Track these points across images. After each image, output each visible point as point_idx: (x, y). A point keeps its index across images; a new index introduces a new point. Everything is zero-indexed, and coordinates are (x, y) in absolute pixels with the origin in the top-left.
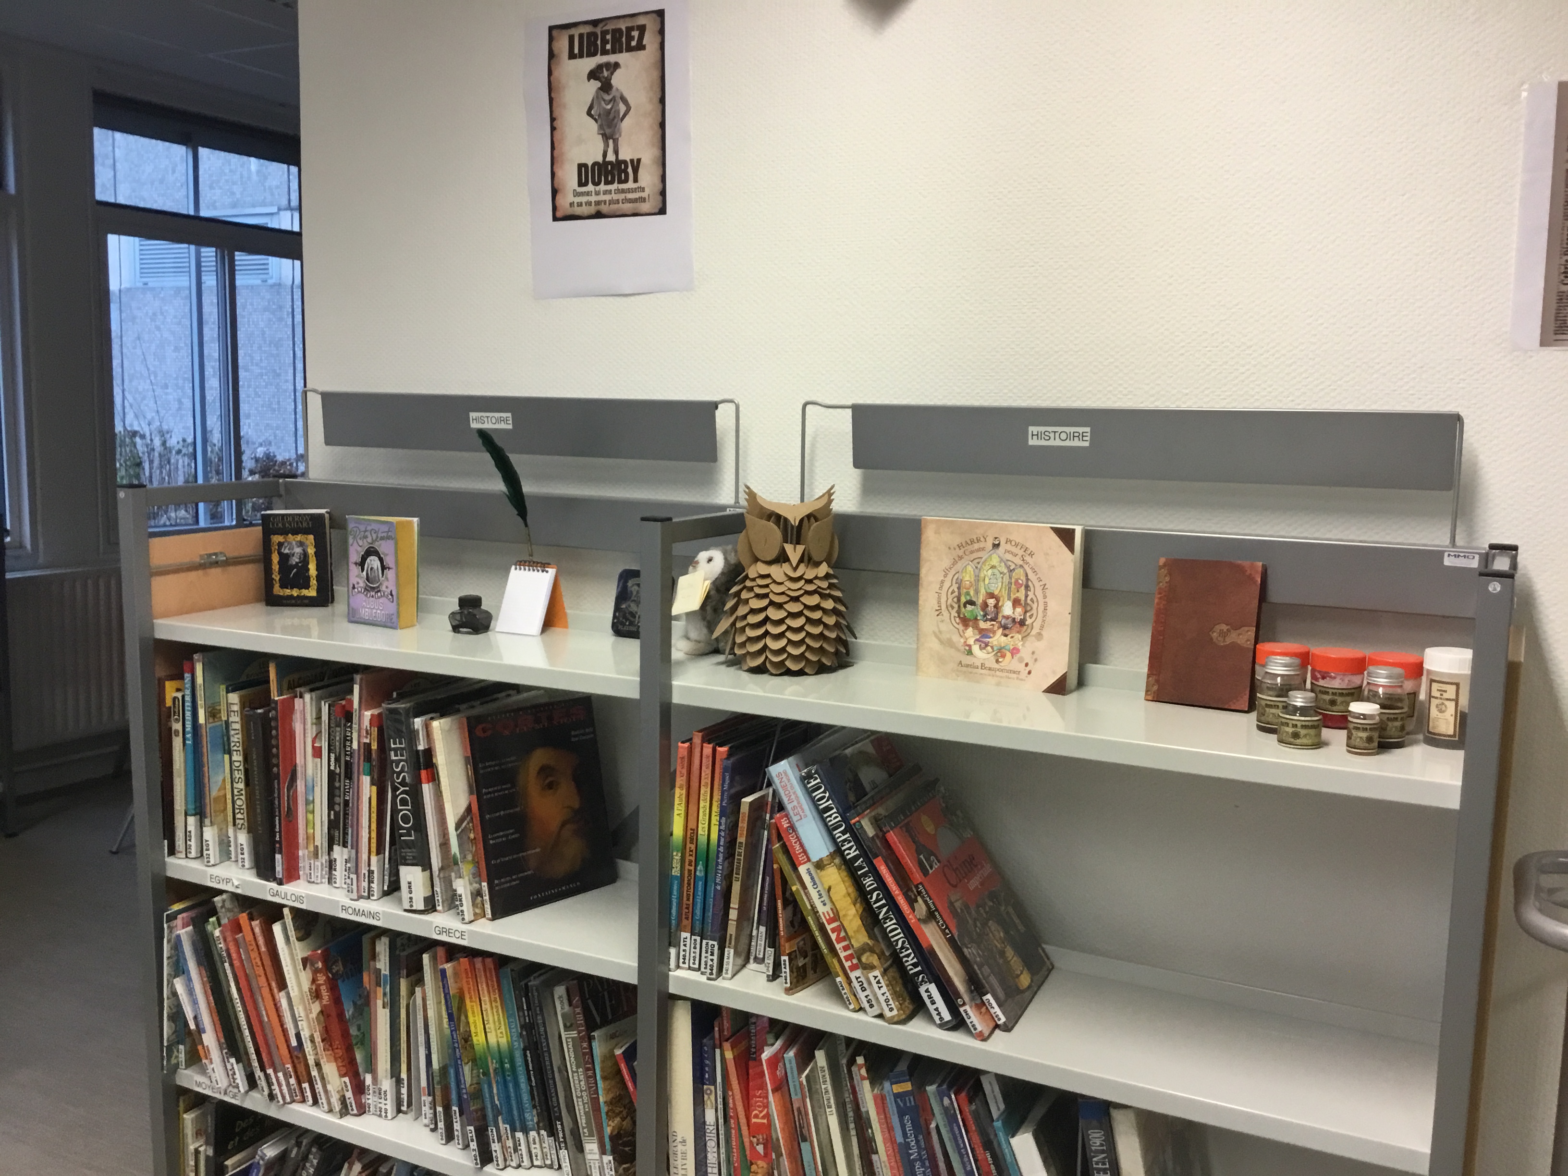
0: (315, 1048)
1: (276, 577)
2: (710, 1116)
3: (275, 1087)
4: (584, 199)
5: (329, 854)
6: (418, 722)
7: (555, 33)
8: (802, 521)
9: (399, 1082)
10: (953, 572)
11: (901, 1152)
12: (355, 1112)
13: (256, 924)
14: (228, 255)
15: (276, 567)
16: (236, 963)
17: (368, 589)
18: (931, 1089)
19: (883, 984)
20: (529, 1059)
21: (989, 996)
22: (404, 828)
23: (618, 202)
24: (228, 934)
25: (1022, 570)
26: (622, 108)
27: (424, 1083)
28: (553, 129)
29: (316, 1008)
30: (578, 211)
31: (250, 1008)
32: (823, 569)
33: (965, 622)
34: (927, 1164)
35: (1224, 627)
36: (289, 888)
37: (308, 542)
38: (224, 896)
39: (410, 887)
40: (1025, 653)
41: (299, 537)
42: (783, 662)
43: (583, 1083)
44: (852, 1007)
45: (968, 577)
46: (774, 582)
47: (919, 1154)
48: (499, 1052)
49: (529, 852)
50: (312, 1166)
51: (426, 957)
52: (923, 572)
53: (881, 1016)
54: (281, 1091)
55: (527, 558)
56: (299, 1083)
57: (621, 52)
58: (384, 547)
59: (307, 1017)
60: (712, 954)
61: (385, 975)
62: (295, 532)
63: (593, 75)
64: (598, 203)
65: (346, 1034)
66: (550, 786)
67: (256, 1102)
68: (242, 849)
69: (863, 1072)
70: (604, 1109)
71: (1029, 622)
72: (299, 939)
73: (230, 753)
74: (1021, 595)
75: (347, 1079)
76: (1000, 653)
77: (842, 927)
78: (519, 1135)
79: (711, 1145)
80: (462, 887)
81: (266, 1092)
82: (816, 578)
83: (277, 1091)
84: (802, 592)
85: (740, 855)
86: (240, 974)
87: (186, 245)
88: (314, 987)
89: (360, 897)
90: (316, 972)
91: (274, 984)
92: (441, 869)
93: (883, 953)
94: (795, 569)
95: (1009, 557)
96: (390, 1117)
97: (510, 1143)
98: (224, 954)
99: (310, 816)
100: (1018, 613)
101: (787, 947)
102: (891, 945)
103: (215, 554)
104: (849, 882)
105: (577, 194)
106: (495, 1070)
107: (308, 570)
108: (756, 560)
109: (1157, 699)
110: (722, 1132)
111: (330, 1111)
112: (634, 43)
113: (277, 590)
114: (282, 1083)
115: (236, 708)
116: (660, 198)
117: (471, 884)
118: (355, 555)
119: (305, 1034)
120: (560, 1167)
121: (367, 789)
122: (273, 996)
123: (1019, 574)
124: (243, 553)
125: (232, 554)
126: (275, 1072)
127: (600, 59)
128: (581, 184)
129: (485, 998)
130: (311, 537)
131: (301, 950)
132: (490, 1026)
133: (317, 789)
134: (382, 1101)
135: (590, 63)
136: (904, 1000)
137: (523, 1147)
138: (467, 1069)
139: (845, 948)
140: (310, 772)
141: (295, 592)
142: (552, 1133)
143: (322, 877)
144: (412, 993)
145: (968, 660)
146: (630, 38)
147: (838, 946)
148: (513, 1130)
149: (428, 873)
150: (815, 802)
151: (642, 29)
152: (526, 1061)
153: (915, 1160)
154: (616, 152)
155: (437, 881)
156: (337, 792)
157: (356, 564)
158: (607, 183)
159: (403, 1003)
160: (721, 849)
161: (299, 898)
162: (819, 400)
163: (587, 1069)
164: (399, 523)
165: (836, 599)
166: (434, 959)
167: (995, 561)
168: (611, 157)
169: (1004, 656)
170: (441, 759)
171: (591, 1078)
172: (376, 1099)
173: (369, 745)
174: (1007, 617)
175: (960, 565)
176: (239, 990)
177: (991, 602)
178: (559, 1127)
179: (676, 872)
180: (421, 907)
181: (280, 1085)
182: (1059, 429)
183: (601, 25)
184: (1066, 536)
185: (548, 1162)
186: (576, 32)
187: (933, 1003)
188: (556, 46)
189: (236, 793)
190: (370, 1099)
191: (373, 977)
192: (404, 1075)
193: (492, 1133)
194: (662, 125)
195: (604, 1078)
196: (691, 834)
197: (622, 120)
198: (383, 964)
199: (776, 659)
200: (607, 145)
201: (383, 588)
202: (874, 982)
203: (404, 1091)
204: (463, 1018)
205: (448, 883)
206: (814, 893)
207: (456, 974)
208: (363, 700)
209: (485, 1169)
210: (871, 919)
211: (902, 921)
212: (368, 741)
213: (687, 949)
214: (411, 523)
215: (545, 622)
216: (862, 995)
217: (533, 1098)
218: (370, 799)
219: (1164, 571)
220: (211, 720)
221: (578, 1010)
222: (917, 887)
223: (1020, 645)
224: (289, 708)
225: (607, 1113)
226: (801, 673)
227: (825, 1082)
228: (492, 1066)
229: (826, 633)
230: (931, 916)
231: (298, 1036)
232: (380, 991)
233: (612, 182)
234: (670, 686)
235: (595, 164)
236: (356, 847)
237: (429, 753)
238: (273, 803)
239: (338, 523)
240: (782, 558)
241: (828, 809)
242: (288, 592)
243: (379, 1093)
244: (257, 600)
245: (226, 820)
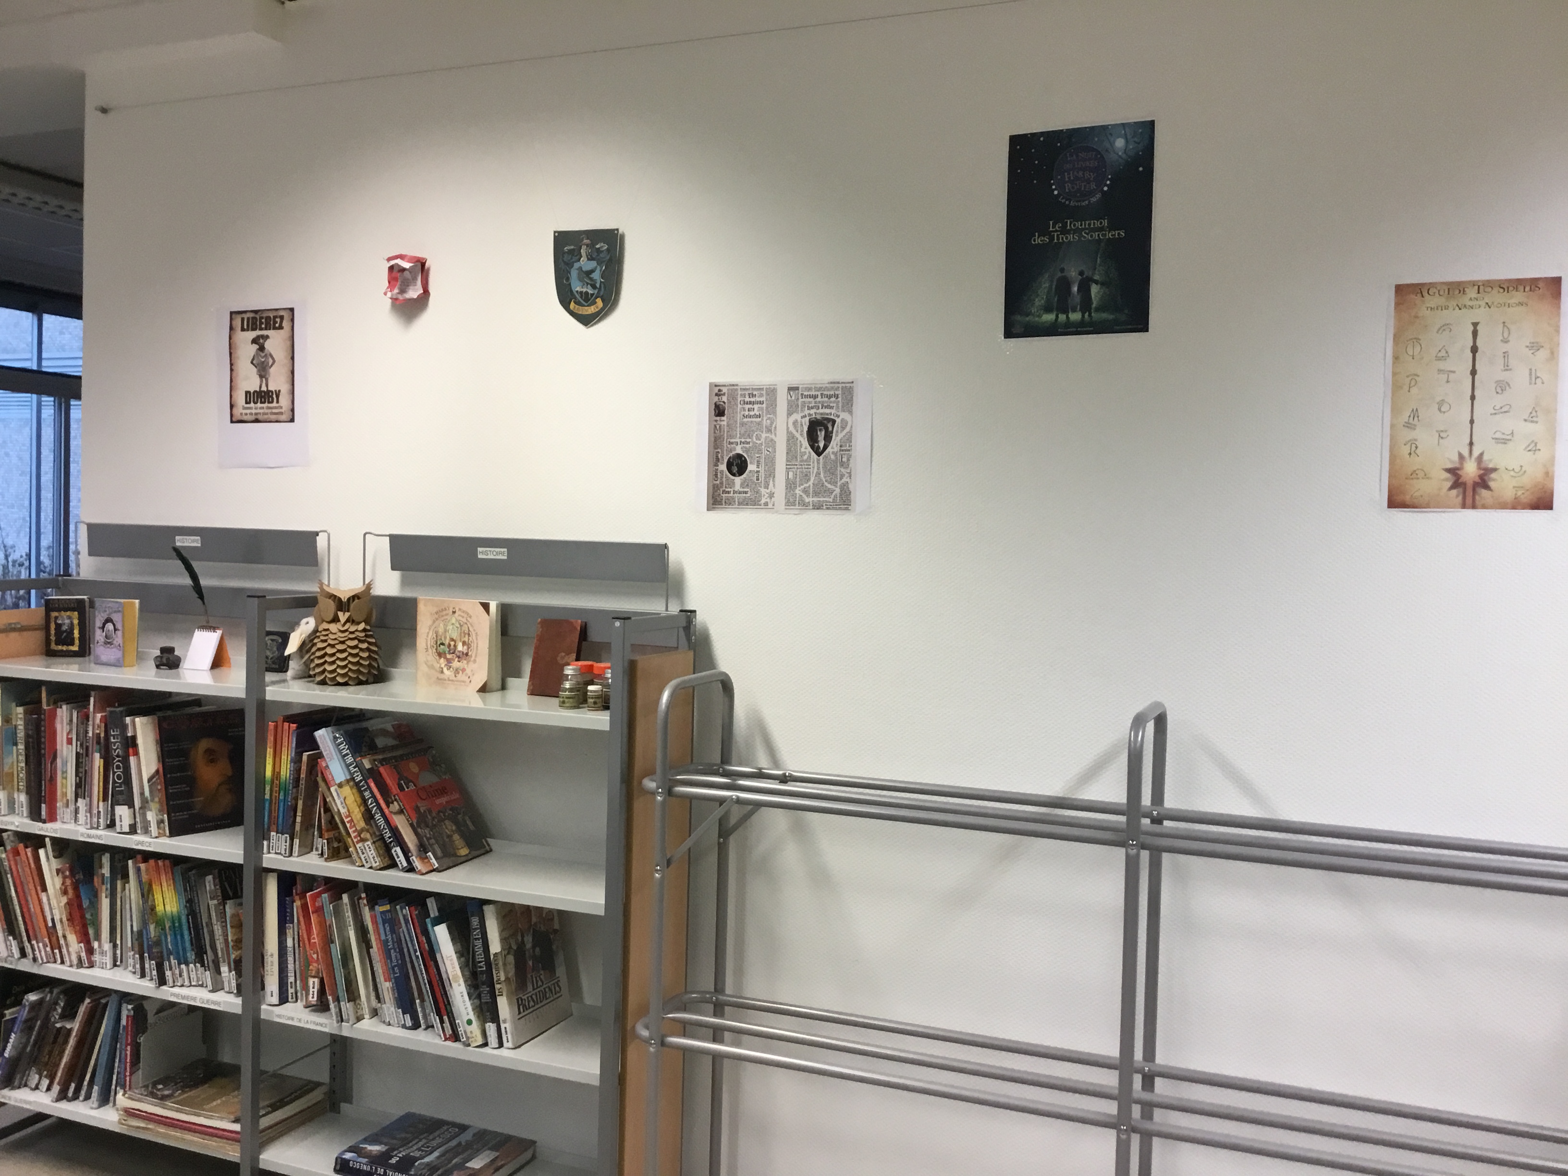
0: (63, 926)
1: (53, 638)
2: (290, 942)
3: (37, 952)
4: (248, 411)
5: (75, 805)
6: (128, 720)
7: (234, 316)
8: (349, 599)
9: (115, 946)
10: (433, 628)
11: (384, 944)
12: (87, 965)
13: (29, 850)
14: (65, 402)
15: (53, 632)
16: (15, 873)
17: (106, 643)
18: (398, 907)
19: (372, 849)
20: (190, 920)
21: (430, 854)
22: (118, 783)
23: (267, 414)
24: (11, 856)
25: (466, 626)
26: (271, 361)
27: (129, 945)
28: (232, 370)
29: (64, 900)
30: (245, 418)
31: (23, 902)
32: (362, 626)
33: (440, 655)
34: (398, 950)
35: (563, 654)
36: (49, 825)
37: (74, 617)
38: (9, 833)
39: (121, 819)
40: (468, 671)
41: (68, 613)
42: (335, 677)
43: (220, 931)
44: (357, 864)
45: (441, 630)
46: (331, 633)
47: (393, 945)
48: (173, 917)
49: (196, 799)
50: (60, 1007)
51: (130, 862)
52: (419, 627)
53: (371, 868)
54: (41, 955)
55: (205, 624)
56: (52, 949)
57: (270, 329)
58: (116, 617)
59: (59, 906)
60: (286, 842)
61: (107, 877)
62: (66, 610)
63: (254, 341)
64: (256, 414)
65: (83, 917)
66: (212, 761)
67: (25, 966)
68: (22, 805)
69: (365, 901)
70: (231, 944)
71: (470, 654)
72: (55, 857)
73: (16, 744)
74: (466, 639)
75: (82, 945)
76: (457, 671)
77: (352, 820)
78: (183, 966)
79: (290, 959)
80: (151, 816)
81: (31, 956)
82: (357, 631)
83: (38, 955)
84: (346, 638)
85: (302, 784)
86: (18, 882)
87: (29, 395)
88: (63, 888)
89: (92, 828)
90: (65, 877)
91: (39, 888)
92: (140, 808)
93: (375, 833)
94: (344, 625)
95: (460, 618)
96: (108, 968)
97: (177, 972)
98: (8, 869)
99: (64, 781)
100: (465, 649)
101: (326, 835)
102: (378, 827)
103: (15, 624)
104: (357, 795)
105: (244, 408)
106: (169, 927)
107: (73, 634)
108: (323, 621)
109: (532, 694)
110: (297, 951)
111: (71, 966)
112: (277, 325)
113: (53, 646)
114: (41, 949)
115: (21, 716)
116: (291, 413)
117: (157, 815)
118: (99, 623)
119: (57, 918)
120: (207, 986)
121: (98, 762)
122: (37, 894)
123: (465, 628)
124: (33, 623)
125: (25, 623)
126: (37, 943)
127: (258, 333)
128: (246, 403)
129: (164, 884)
130: (76, 613)
131: (55, 864)
132: (167, 900)
133: (69, 764)
134: (104, 958)
135: (253, 334)
136: (385, 858)
137: (185, 974)
138: (152, 927)
139: (354, 832)
140: (65, 753)
141: (65, 648)
142: (203, 965)
143: (71, 819)
144: (124, 889)
145: (441, 676)
146: (275, 322)
147: (350, 831)
148: (179, 964)
149: (132, 810)
150: (340, 751)
151: (282, 318)
152: (189, 922)
153: (391, 949)
154: (267, 386)
155: (137, 815)
156: (80, 765)
157: (99, 628)
158: (261, 403)
159: (119, 896)
160: (291, 781)
161: (55, 831)
162: (373, 532)
163: (222, 922)
164: (124, 602)
165: (369, 643)
166: (135, 863)
167: (454, 621)
168: (264, 388)
169: (458, 673)
170: (140, 741)
171: (224, 928)
172: (101, 957)
173: (99, 734)
174: (459, 652)
175: (437, 623)
176: (16, 891)
177: (452, 643)
178: (205, 958)
179: (267, 796)
180: (127, 829)
181: (40, 952)
182: (492, 549)
183: (259, 313)
184: (486, 606)
185: (200, 983)
186: (245, 316)
187: (398, 857)
188: (234, 323)
189: (19, 769)
190: (96, 958)
191: (100, 879)
192: (118, 942)
193: (166, 964)
194: (293, 372)
195: (232, 927)
196: (276, 774)
197: (270, 367)
198: (106, 871)
199: (330, 676)
200: (261, 382)
201: (115, 642)
202: (367, 848)
203: (118, 952)
204: (150, 896)
205: (144, 816)
206: (338, 802)
207: (147, 870)
208: (96, 707)
209: (161, 987)
210: (368, 816)
211: (383, 815)
212: (98, 732)
213: (274, 842)
214: (134, 604)
215: (213, 663)
216: (362, 857)
217: (192, 944)
218: (99, 767)
219: (539, 626)
220: (5, 724)
221: (218, 887)
222: (394, 796)
223: (466, 666)
224: (53, 716)
225: (232, 947)
226: (346, 684)
227: (347, 912)
228: (168, 925)
229: (362, 662)
230: (401, 812)
231: (53, 920)
232: (104, 887)
233: (264, 403)
234: (265, 690)
235: (255, 392)
236: (91, 797)
237: (134, 738)
238: (41, 772)
239: (92, 604)
240: (336, 620)
241: (347, 754)
242: (60, 647)
243: (103, 953)
244: (42, 654)
245: (13, 786)
